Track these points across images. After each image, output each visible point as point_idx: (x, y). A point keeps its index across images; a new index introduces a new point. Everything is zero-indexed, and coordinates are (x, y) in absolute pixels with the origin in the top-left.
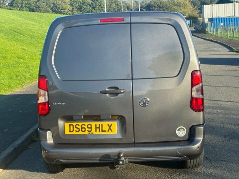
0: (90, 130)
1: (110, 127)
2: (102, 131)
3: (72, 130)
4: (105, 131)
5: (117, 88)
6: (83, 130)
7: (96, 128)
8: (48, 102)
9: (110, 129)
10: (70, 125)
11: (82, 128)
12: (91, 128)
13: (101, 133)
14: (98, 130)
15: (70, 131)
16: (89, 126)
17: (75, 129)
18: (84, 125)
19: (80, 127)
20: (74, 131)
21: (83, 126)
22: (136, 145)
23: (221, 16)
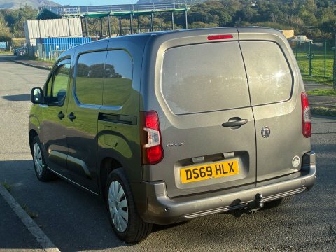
0: (210, 173)
1: (231, 167)
2: (224, 173)
3: (189, 177)
4: (227, 172)
5: (238, 119)
6: (203, 174)
7: (217, 170)
8: (161, 144)
9: (232, 169)
10: (187, 171)
11: (201, 173)
12: (211, 171)
13: (223, 175)
14: (219, 172)
15: (188, 179)
16: (209, 169)
17: (193, 175)
18: (203, 168)
19: (198, 172)
20: (193, 178)
21: (202, 170)
22: (258, 184)
23: (52, 36)
